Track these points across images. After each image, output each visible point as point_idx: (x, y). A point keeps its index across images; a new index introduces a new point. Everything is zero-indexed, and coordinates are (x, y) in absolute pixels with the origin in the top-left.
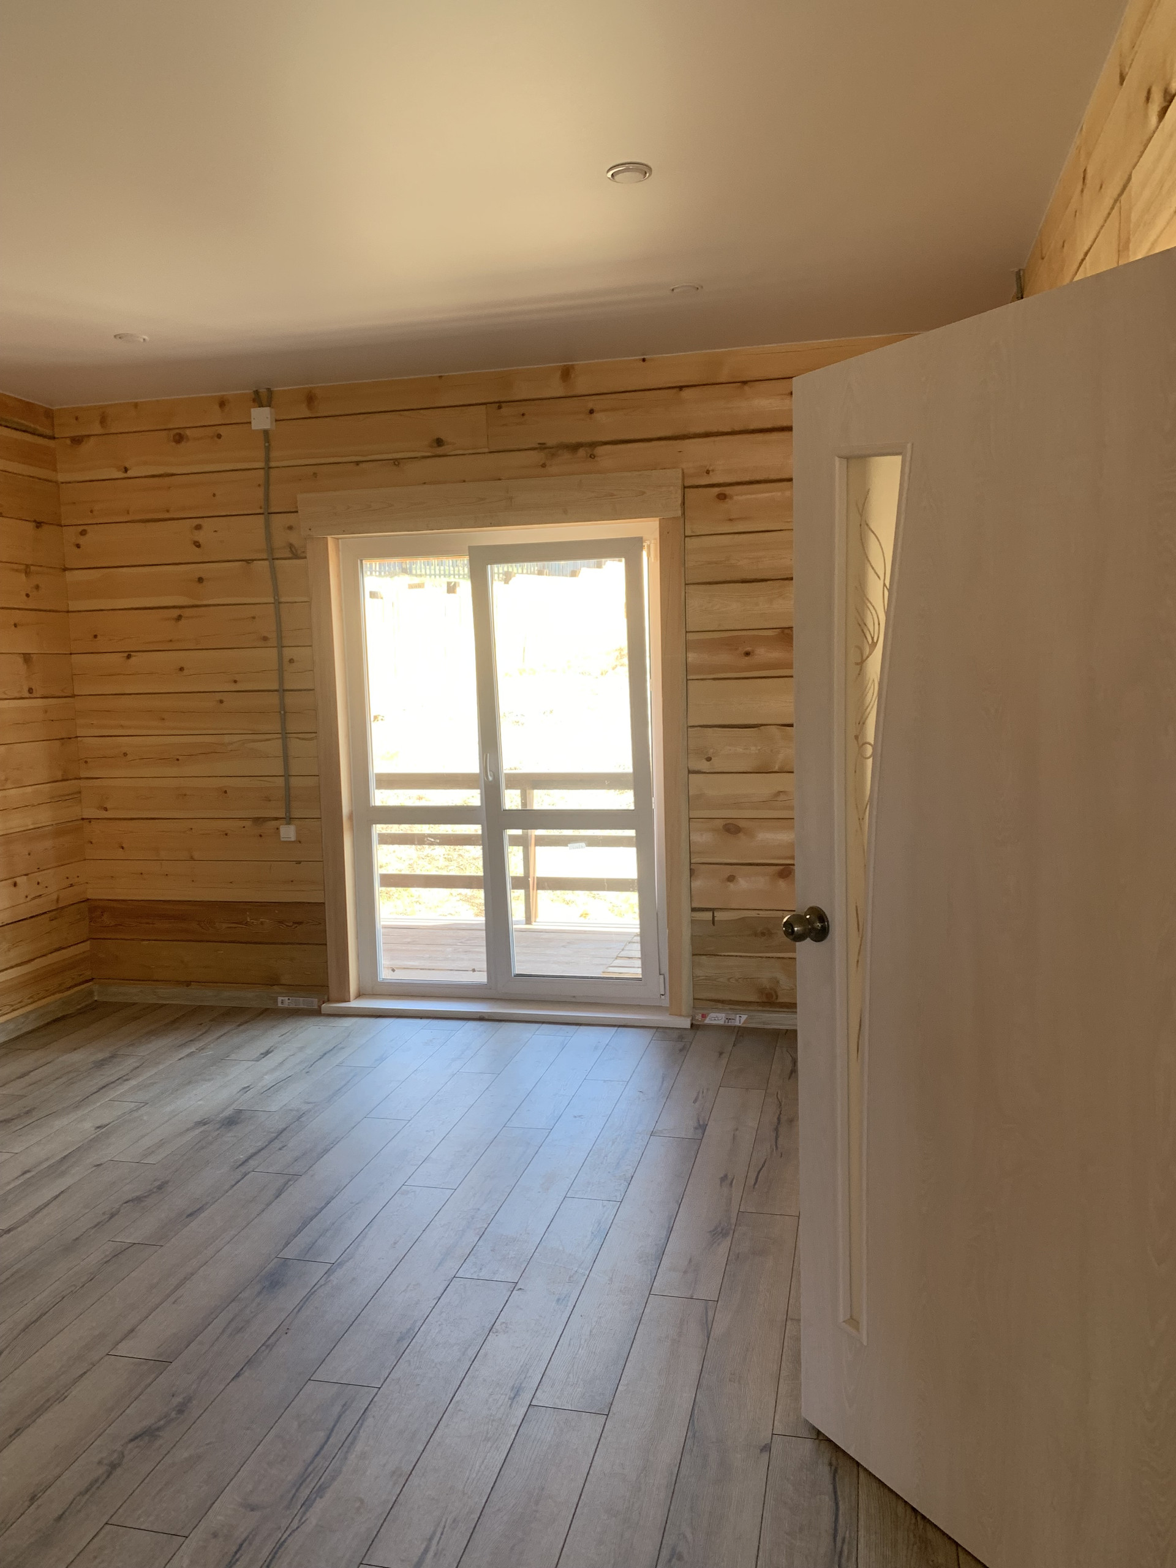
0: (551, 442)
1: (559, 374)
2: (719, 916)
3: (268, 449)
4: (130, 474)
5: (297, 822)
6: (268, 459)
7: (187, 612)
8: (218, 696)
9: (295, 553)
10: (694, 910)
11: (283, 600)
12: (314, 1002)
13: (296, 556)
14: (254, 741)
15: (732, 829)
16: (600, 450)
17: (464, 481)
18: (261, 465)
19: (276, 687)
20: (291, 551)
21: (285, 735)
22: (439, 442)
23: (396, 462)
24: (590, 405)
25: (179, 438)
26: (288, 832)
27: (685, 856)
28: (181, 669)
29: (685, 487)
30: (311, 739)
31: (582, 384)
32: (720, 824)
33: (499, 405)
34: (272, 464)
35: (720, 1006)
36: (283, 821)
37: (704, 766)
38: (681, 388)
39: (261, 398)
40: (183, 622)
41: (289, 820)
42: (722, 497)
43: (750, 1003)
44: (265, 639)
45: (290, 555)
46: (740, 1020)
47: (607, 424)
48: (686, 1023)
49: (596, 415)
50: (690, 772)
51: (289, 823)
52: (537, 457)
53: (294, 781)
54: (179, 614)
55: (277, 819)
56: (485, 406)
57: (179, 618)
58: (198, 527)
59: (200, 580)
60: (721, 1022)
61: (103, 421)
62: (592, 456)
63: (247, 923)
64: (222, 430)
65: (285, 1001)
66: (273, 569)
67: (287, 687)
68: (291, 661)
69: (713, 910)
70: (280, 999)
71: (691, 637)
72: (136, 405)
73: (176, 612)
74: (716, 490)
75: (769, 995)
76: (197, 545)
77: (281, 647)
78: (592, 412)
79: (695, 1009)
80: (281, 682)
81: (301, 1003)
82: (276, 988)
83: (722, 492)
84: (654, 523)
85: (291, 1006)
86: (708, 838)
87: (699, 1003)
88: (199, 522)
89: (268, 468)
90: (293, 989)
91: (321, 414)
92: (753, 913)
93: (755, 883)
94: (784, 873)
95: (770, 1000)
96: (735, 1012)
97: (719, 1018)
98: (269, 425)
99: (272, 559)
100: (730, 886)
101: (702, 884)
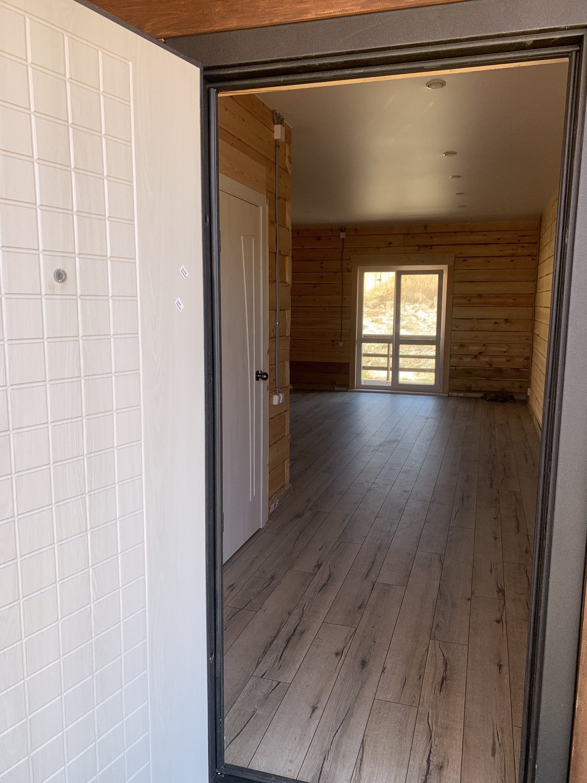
0: (420, 244)
1: (423, 227)
2: (457, 368)
3: (343, 243)
4: (304, 248)
5: (343, 341)
6: (343, 246)
7: (317, 285)
8: (325, 308)
9: (349, 271)
10: (450, 366)
11: (344, 283)
12: (345, 389)
14: (333, 320)
15: (462, 345)
16: (433, 247)
17: (396, 253)
19: (341, 306)
20: (348, 270)
21: (342, 318)
22: (390, 243)
23: (378, 248)
25: (319, 239)
26: (341, 344)
27: (449, 351)
28: (315, 300)
29: (455, 257)
30: (349, 319)
31: (429, 230)
32: (459, 344)
33: (407, 234)
34: (344, 247)
35: (456, 391)
37: (456, 329)
38: (456, 232)
39: (343, 229)
40: (316, 288)
41: (341, 341)
42: (465, 260)
43: (464, 390)
44: (339, 293)
45: (347, 271)
46: (462, 395)
47: (436, 240)
48: (447, 395)
49: (433, 239)
52: (417, 248)
53: (343, 331)
55: (338, 340)
56: (403, 235)
57: (315, 286)
58: (322, 263)
59: (321, 277)
60: (456, 395)
61: (298, 233)
62: (431, 249)
63: (327, 368)
64: (332, 238)
65: (336, 388)
66: (342, 274)
67: (343, 306)
68: (345, 299)
69: (455, 366)
71: (454, 295)
72: (308, 230)
73: (314, 285)
74: (463, 259)
77: (342, 295)
78: (432, 237)
79: (449, 392)
80: (342, 304)
81: (342, 389)
82: (335, 385)
83: (465, 259)
84: (447, 266)
85: (339, 390)
86: (455, 348)
87: (451, 390)
88: (322, 261)
89: (343, 248)
90: (340, 386)
91: (359, 234)
92: (466, 367)
93: (467, 359)
94: (475, 357)
95: (469, 390)
96: (461, 393)
97: (455, 394)
98: (344, 237)
99: (342, 272)
100: (461, 360)
101: (453, 360)
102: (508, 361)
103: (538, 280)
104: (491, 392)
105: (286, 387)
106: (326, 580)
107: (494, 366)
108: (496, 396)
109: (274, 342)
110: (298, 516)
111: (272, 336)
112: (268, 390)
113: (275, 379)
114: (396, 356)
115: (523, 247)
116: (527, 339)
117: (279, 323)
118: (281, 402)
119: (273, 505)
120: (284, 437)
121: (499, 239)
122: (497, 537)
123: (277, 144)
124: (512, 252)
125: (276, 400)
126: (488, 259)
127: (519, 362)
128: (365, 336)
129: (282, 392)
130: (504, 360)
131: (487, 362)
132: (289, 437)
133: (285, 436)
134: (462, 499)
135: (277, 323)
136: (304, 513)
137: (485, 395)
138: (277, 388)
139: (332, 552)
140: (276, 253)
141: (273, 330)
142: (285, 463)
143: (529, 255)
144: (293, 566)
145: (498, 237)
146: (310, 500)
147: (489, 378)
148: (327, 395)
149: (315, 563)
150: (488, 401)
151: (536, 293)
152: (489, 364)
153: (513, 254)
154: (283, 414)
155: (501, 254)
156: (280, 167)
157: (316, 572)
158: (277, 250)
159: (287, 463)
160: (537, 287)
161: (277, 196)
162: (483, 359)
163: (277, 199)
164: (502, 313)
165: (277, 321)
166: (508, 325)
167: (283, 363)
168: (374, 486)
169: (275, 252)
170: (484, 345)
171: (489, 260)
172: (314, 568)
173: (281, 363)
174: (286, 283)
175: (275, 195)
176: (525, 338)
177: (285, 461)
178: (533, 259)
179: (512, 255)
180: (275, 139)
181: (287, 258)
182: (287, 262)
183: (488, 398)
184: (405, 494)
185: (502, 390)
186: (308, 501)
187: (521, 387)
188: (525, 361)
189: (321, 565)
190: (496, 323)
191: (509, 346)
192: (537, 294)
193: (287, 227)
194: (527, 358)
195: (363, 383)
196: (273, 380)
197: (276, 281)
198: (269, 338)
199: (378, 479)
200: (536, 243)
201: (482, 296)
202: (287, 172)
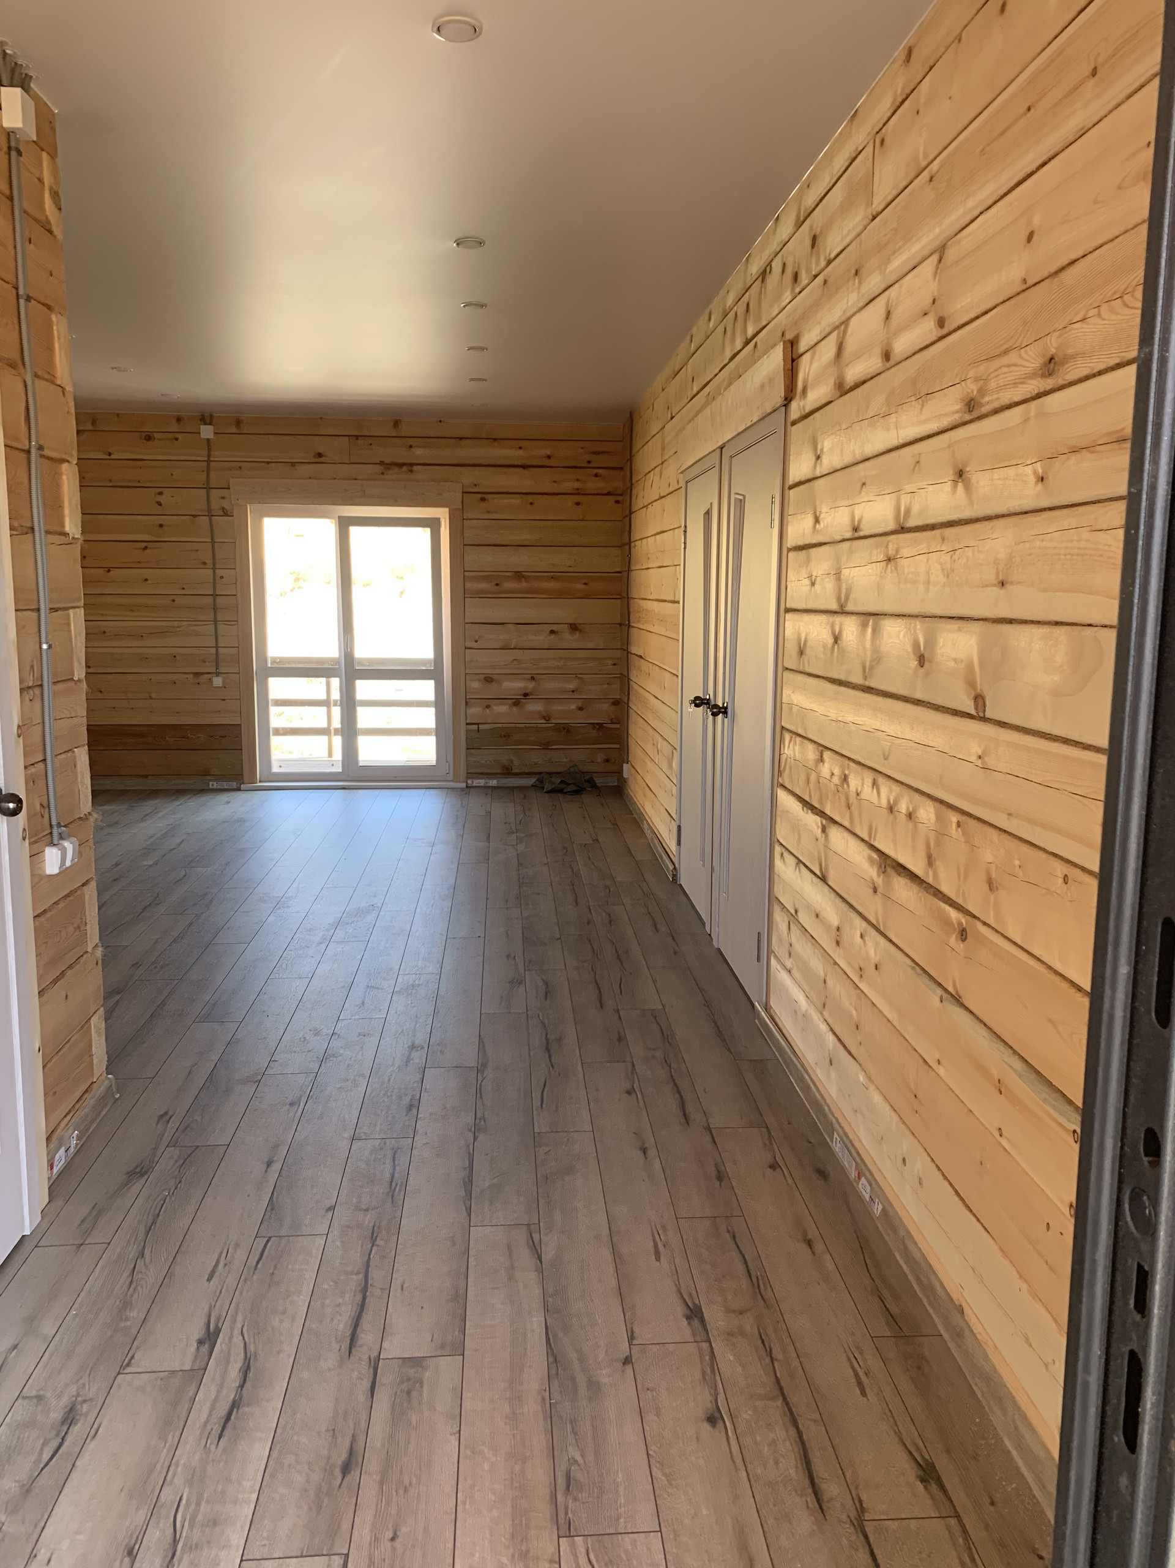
0: (387, 461)
1: (391, 424)
2: (482, 727)
3: (209, 450)
4: (112, 457)
5: (222, 675)
6: (209, 456)
7: (150, 545)
8: (172, 597)
9: (226, 513)
10: (467, 724)
11: (216, 540)
12: (235, 785)
13: (226, 515)
14: (195, 625)
15: (488, 679)
16: (415, 468)
17: (334, 479)
18: (206, 459)
19: (212, 593)
20: (223, 512)
21: (216, 622)
22: (320, 455)
23: (293, 464)
24: (410, 443)
25: (149, 438)
26: (218, 681)
27: (463, 693)
28: (146, 580)
29: (463, 492)
30: (234, 625)
31: (404, 430)
32: (481, 677)
33: (357, 437)
34: (212, 459)
35: (481, 776)
36: (215, 675)
37: (474, 645)
38: (461, 439)
39: (206, 418)
40: (146, 551)
41: (218, 674)
42: (483, 499)
43: (497, 774)
44: (205, 563)
45: (223, 514)
46: (493, 783)
47: (420, 453)
48: (464, 785)
49: (413, 449)
50: (466, 648)
51: (217, 676)
52: (380, 468)
53: (221, 650)
54: (146, 546)
55: (209, 673)
56: (347, 438)
57: (146, 548)
58: (160, 493)
59: (161, 526)
60: (482, 785)
61: (94, 422)
62: (411, 471)
63: (188, 738)
64: (179, 436)
65: (213, 785)
66: (210, 521)
67: (218, 593)
68: (222, 577)
69: (478, 724)
70: (211, 783)
71: (467, 574)
72: (118, 415)
73: (144, 545)
74: (480, 496)
75: (507, 769)
76: (160, 504)
77: (214, 569)
78: (411, 446)
79: (468, 778)
80: (214, 590)
81: (225, 785)
82: (208, 777)
83: (483, 497)
84: (446, 510)
85: (219, 787)
86: (476, 685)
87: (470, 775)
88: (160, 490)
89: (208, 461)
90: (219, 778)
91: (245, 432)
92: (500, 725)
93: (501, 709)
94: (517, 703)
95: (508, 772)
96: (490, 779)
97: (481, 782)
98: (211, 436)
99: (211, 516)
100: (488, 710)
101: (473, 711)
102: (581, 709)
103: (633, 544)
104: (550, 774)
105: (80, 818)
106: (237, 1385)
107: (553, 721)
108: (562, 782)
109: (37, 704)
110: (139, 1171)
111: (31, 684)
112: (24, 839)
113: (45, 804)
114: (349, 704)
115: (596, 475)
116: (614, 664)
117: (50, 647)
118: (68, 863)
119: (63, 1150)
120: (85, 956)
121: (549, 457)
122: (646, 1145)
123: (13, 144)
124: (577, 485)
125: (52, 861)
126: (530, 499)
127: (602, 712)
128: (274, 661)
129: (70, 836)
130: (573, 707)
131: (539, 712)
132: (99, 952)
133: (87, 952)
134: (548, 1049)
135: (45, 646)
136: (156, 1159)
137: (541, 781)
138: (55, 828)
139: (246, 1280)
140: (28, 452)
141: (32, 667)
142: (90, 1025)
143: (609, 494)
144: (133, 1357)
145: (548, 452)
146: (170, 1113)
147: (545, 746)
148: (192, 803)
149: (196, 1331)
150: (547, 792)
151: (629, 570)
152: (544, 718)
153: (578, 489)
154: (79, 892)
155: (556, 488)
156: (25, 212)
157: (203, 1365)
158: (30, 442)
159: (97, 1023)
160: (630, 558)
161: (21, 292)
162: (534, 707)
163: (22, 301)
164: (560, 612)
165: (43, 640)
166: (577, 635)
167: (69, 754)
168: (335, 1043)
169: (27, 447)
170: (533, 678)
171: (531, 501)
172: (198, 1348)
173: (63, 756)
174: (66, 534)
175: (17, 289)
176: (610, 662)
177: (90, 1019)
178: (617, 502)
179: (577, 492)
180: (4, 128)
181: (65, 466)
182: (64, 477)
183: (548, 786)
184: (416, 1055)
185: (572, 770)
186: (164, 1117)
187: (607, 761)
188: (613, 708)
189: (218, 1331)
190: (552, 632)
191: (580, 678)
192: (633, 574)
193: (58, 382)
194: (616, 703)
195: (275, 769)
196: (41, 805)
197: (32, 529)
198: (21, 689)
199: (345, 1022)
200: (622, 469)
201: (523, 577)
202: (50, 231)
